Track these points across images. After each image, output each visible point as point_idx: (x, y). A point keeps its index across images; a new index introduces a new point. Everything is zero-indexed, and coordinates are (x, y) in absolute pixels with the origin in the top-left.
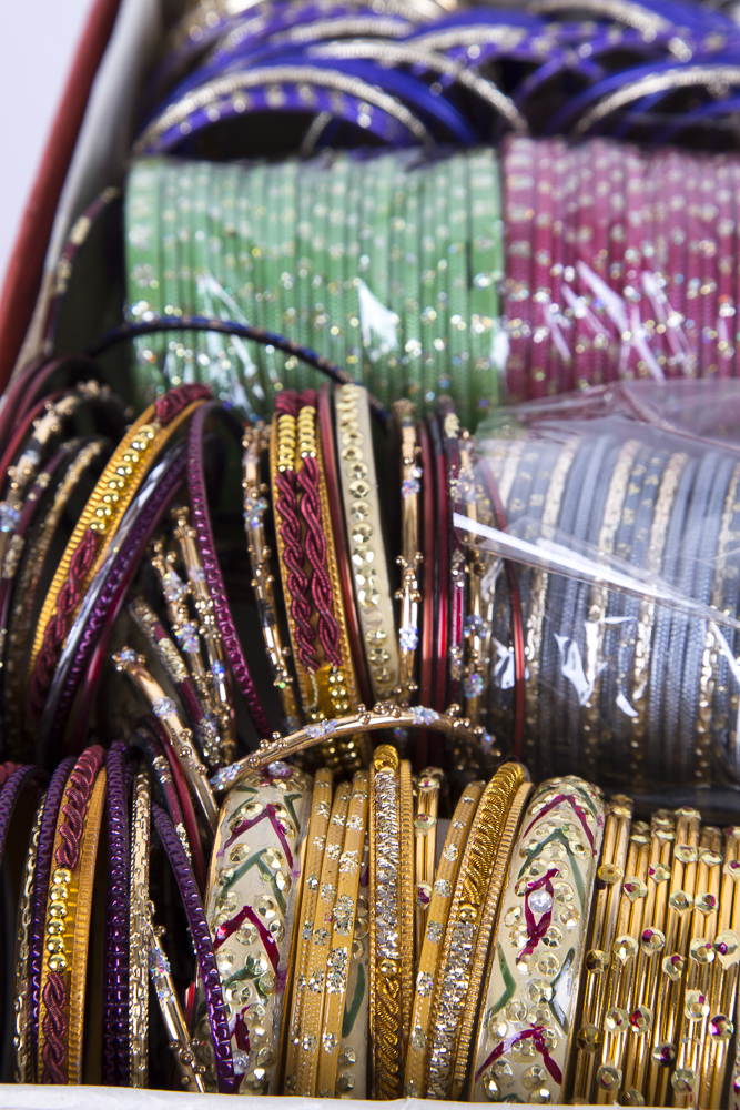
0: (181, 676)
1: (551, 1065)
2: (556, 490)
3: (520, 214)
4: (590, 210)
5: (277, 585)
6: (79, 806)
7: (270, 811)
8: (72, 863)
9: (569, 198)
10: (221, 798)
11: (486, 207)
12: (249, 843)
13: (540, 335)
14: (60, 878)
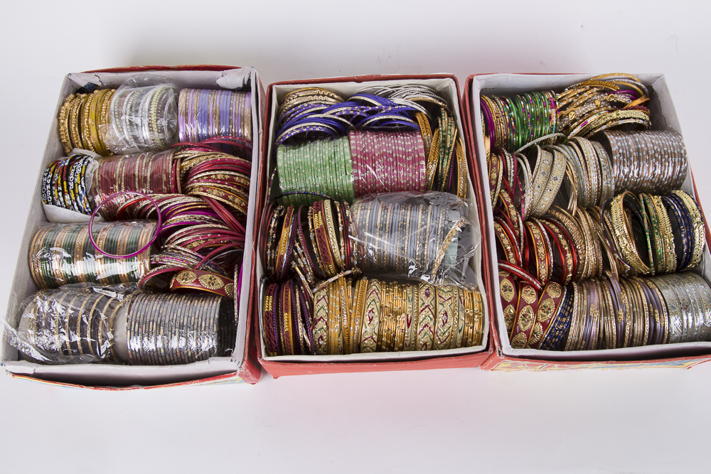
0: (302, 266)
1: (374, 341)
2: (368, 220)
3: (354, 155)
4: (368, 152)
5: (315, 236)
6: (287, 295)
7: (324, 297)
8: (287, 312)
9: (364, 149)
10: (314, 294)
11: (347, 150)
12: (321, 304)
13: (360, 178)
14: (285, 314)
